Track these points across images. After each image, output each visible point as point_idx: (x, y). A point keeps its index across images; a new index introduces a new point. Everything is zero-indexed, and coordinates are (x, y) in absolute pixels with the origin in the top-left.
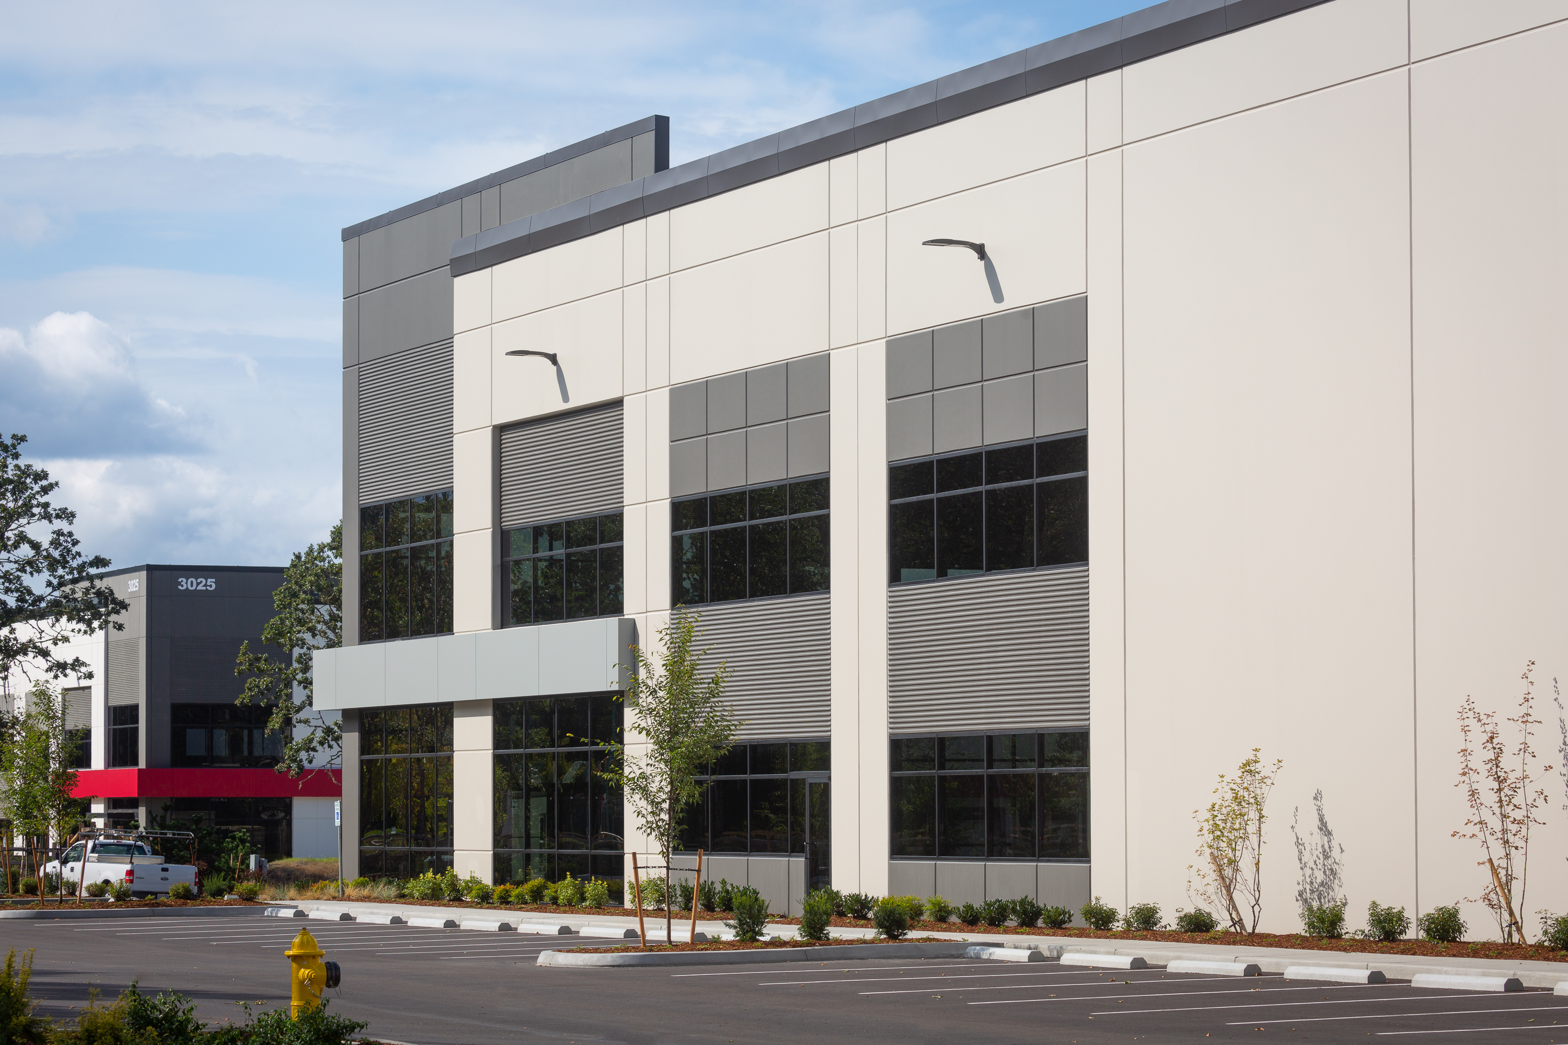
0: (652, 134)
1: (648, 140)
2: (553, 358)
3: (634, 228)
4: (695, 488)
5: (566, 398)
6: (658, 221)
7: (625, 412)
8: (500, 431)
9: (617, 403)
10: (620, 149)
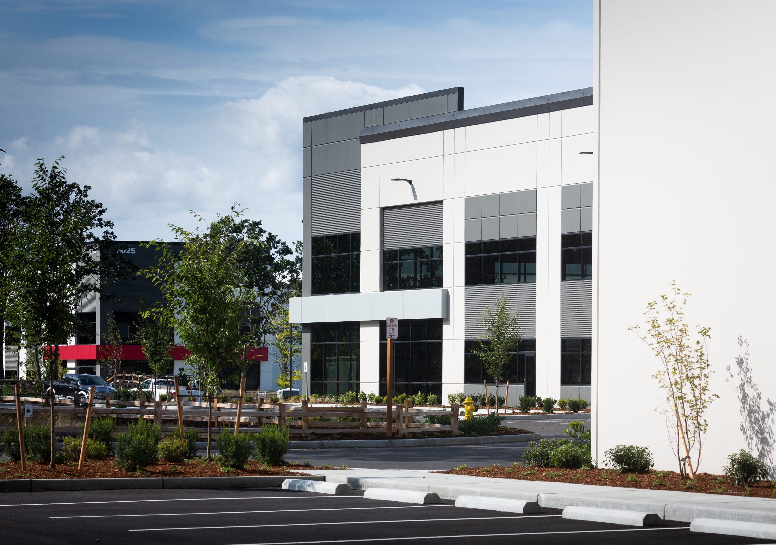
0: (457, 94)
1: (455, 96)
2: (410, 182)
3: (449, 133)
4: (476, 238)
5: (416, 198)
6: (460, 131)
7: (444, 205)
8: (383, 209)
9: (441, 202)
10: (443, 99)
